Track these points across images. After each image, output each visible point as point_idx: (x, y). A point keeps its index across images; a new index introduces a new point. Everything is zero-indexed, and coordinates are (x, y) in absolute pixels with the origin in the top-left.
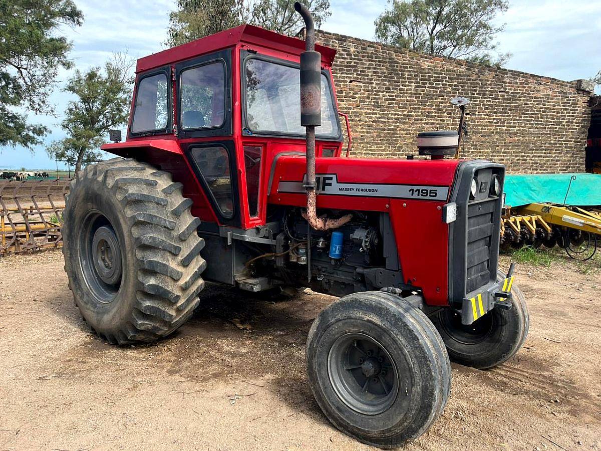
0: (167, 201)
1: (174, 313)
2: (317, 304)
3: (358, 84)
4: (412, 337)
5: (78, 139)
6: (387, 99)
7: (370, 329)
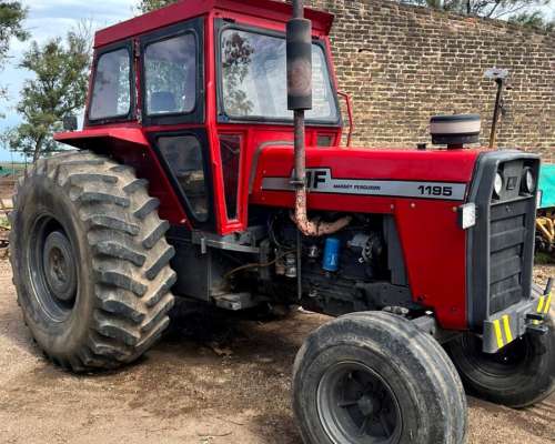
0: (129, 201)
1: (138, 335)
2: (313, 325)
3: (370, 53)
4: (417, 368)
5: (36, 125)
6: (406, 72)
7: (367, 357)
